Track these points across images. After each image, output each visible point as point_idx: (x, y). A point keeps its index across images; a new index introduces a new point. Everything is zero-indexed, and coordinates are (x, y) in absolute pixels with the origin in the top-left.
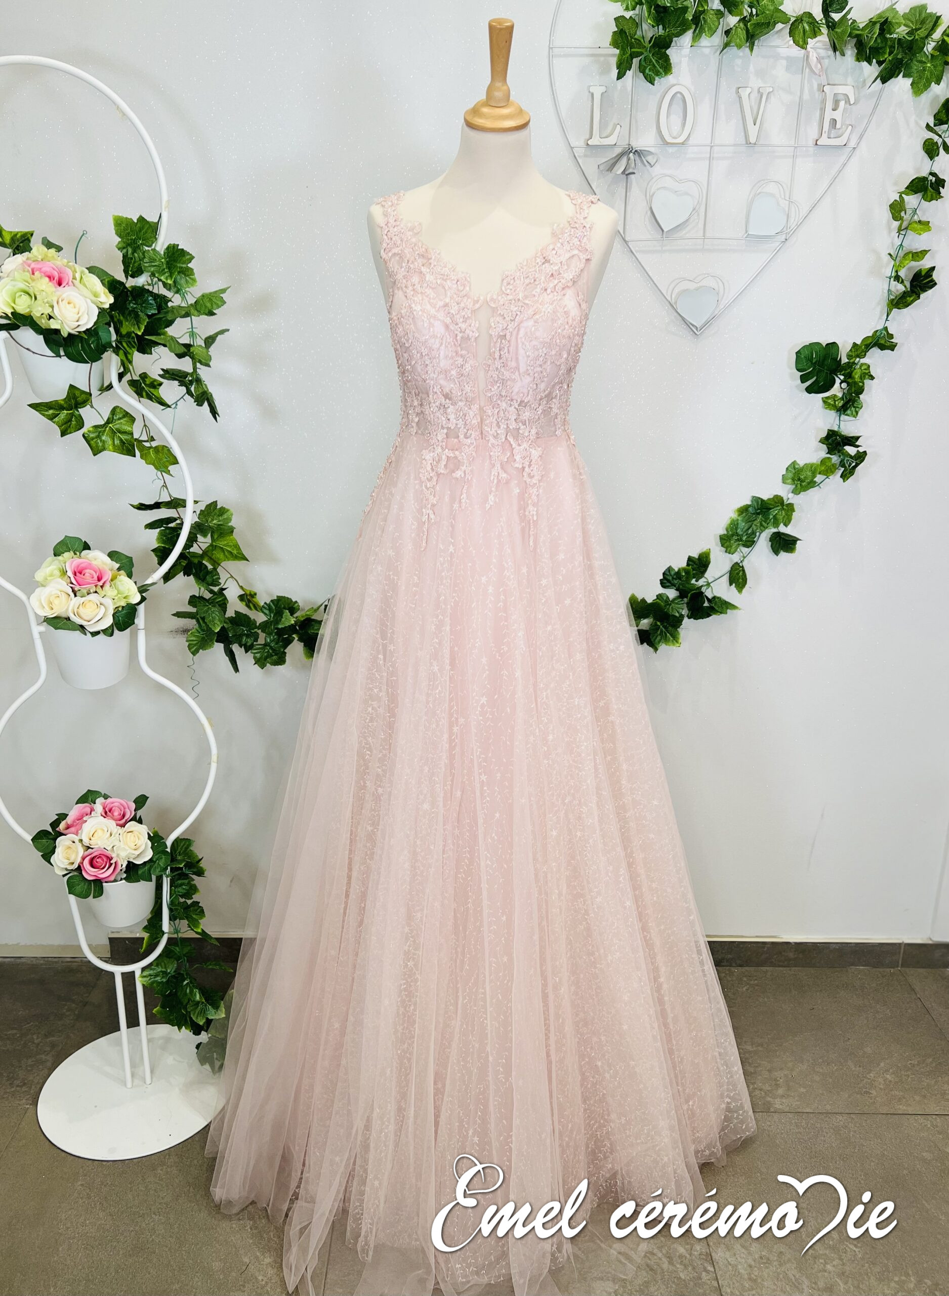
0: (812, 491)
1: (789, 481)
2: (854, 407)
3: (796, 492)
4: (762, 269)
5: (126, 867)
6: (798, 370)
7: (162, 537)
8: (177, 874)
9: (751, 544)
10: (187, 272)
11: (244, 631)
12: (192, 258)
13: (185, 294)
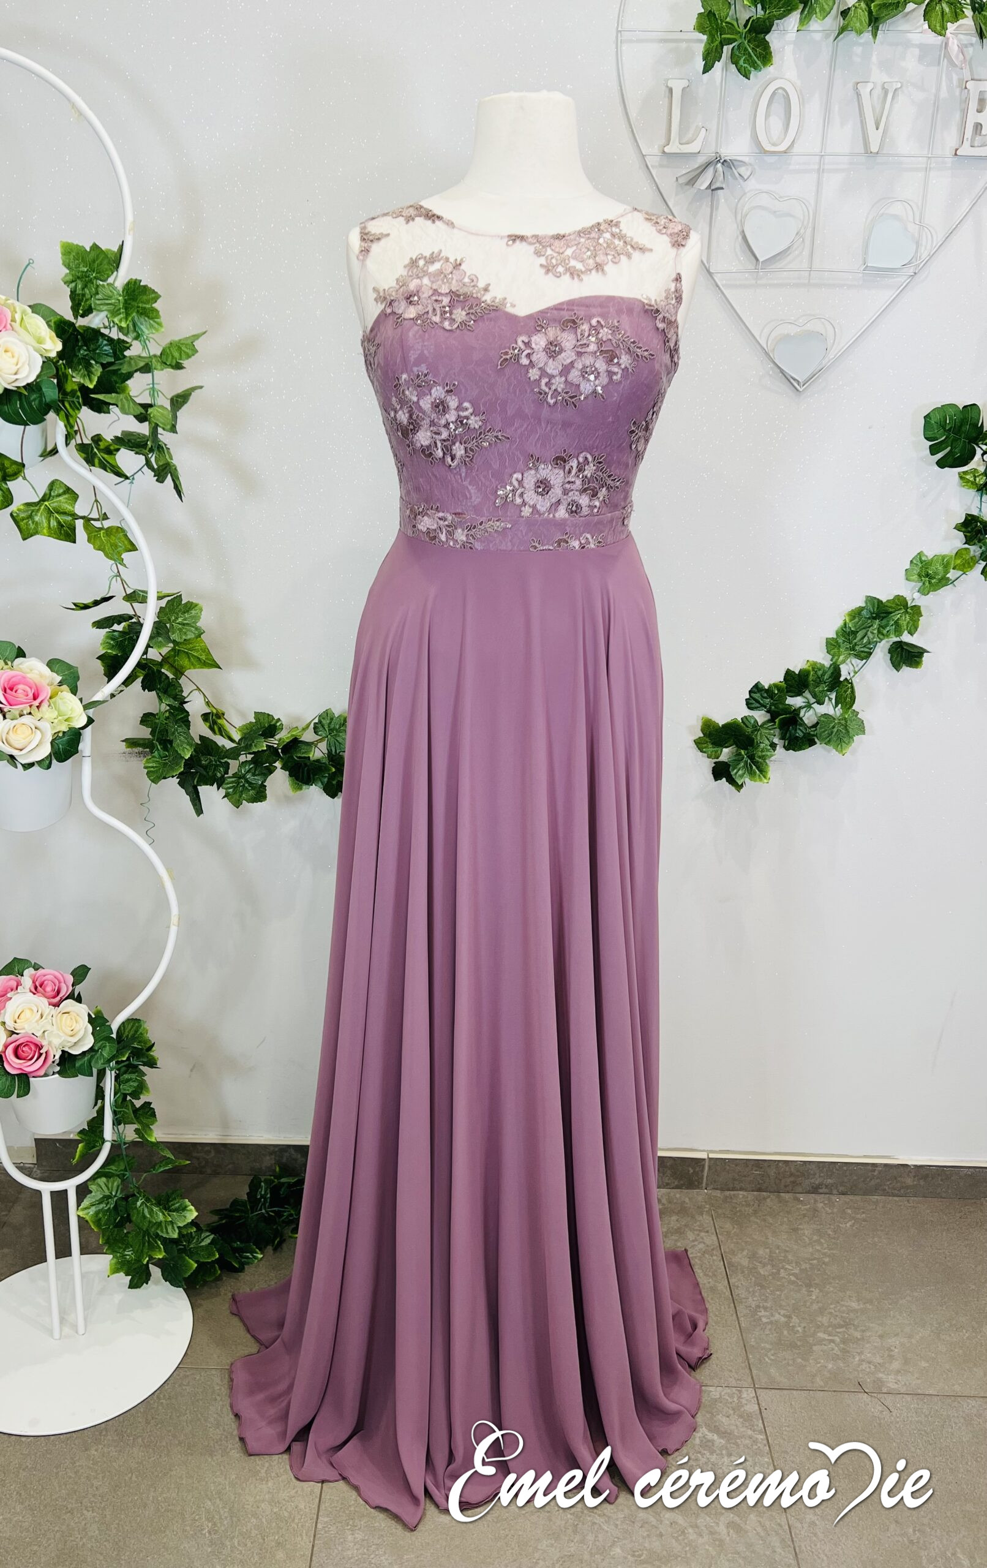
0: (944, 591)
1: (915, 577)
3: (924, 591)
4: (884, 310)
5: (60, 1058)
6: (927, 439)
7: (109, 641)
8: (124, 1066)
9: (865, 655)
10: (150, 314)
11: (211, 761)
12: (159, 297)
13: (147, 342)
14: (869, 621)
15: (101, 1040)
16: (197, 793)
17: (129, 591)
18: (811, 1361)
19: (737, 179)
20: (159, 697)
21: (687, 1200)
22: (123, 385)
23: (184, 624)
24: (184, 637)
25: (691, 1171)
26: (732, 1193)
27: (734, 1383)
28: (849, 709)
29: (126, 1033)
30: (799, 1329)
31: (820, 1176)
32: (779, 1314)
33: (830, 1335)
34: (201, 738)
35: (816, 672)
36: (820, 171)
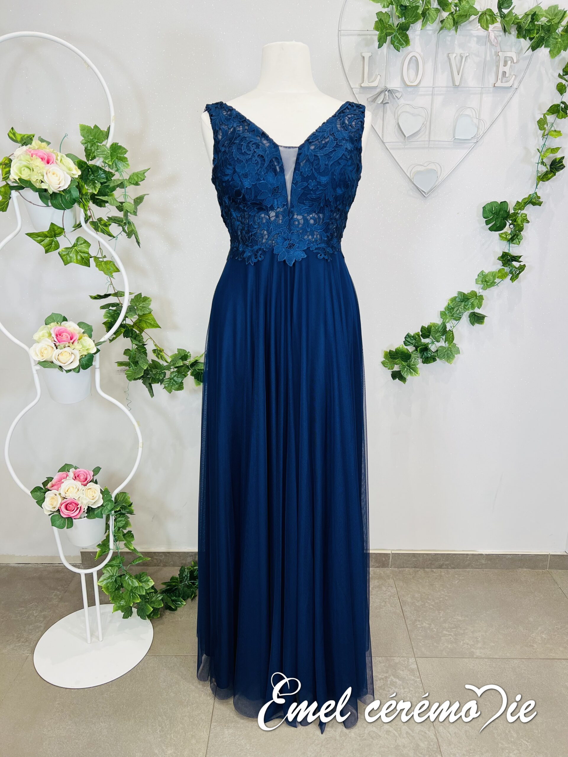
0: (493, 288)
1: (480, 282)
2: (518, 239)
3: (484, 289)
4: (463, 159)
5: (87, 509)
6: (484, 217)
7: (107, 314)
8: (118, 514)
9: (458, 319)
10: (123, 160)
11: (157, 372)
12: (127, 151)
13: (122, 172)
14: (460, 303)
15: (107, 501)
16: (151, 387)
17: (116, 291)
18: (441, 644)
19: (395, 99)
20: (132, 341)
21: (382, 573)
22: (111, 193)
23: (143, 307)
24: (143, 313)
25: (384, 559)
26: (403, 569)
27: (405, 655)
28: (451, 343)
29: (120, 499)
30: (435, 630)
31: (443, 560)
32: (425, 623)
33: (449, 632)
34: (152, 360)
35: (435, 327)
36: (433, 94)
